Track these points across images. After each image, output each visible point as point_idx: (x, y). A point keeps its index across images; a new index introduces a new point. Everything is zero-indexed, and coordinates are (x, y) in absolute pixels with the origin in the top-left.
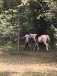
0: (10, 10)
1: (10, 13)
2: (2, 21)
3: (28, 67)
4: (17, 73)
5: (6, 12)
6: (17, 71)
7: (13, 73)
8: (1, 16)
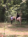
0: (17, 5)
1: (16, 7)
2: (12, 10)
3: (25, 33)
4: (20, 36)
5: (15, 6)
6: (20, 35)
7: (18, 36)
8: (12, 8)
